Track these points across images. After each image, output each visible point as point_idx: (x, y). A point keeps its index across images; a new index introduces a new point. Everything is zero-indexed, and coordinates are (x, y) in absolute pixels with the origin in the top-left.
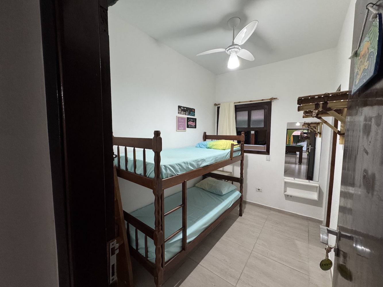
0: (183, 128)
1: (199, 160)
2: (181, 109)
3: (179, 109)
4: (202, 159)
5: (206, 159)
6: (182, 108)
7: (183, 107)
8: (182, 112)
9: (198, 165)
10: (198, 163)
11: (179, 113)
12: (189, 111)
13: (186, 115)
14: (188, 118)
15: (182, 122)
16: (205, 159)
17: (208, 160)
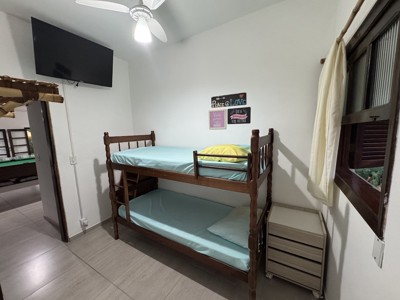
0: (220, 125)
1: (136, 159)
2: (216, 101)
3: (213, 101)
4: (139, 158)
5: (143, 160)
6: (218, 99)
7: (220, 97)
8: (218, 103)
9: (135, 162)
10: (135, 161)
11: (213, 106)
12: (231, 100)
13: (225, 106)
14: (230, 111)
15: (219, 117)
16: (141, 159)
17: (145, 161)
